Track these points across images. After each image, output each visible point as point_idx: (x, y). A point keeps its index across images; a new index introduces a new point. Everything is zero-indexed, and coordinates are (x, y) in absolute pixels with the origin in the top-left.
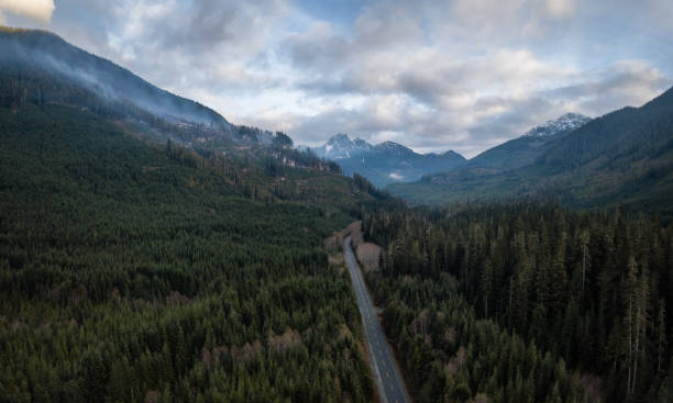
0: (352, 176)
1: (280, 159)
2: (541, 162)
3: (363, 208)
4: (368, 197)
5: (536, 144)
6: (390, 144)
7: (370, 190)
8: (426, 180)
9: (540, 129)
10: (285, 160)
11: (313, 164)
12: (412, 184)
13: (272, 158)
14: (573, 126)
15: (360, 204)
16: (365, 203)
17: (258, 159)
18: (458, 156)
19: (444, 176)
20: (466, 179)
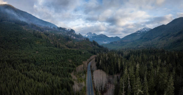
0: (92, 41)
1: (71, 37)
2: (141, 38)
3: (96, 51)
4: (97, 47)
5: (138, 34)
6: (102, 34)
7: (98, 45)
8: (112, 43)
9: (139, 31)
10: (72, 37)
11: (81, 38)
12: (108, 44)
13: (68, 36)
14: (147, 30)
15: (94, 49)
16: (96, 49)
17: (64, 36)
18: (119, 38)
19: (116, 42)
20: (122, 43)
